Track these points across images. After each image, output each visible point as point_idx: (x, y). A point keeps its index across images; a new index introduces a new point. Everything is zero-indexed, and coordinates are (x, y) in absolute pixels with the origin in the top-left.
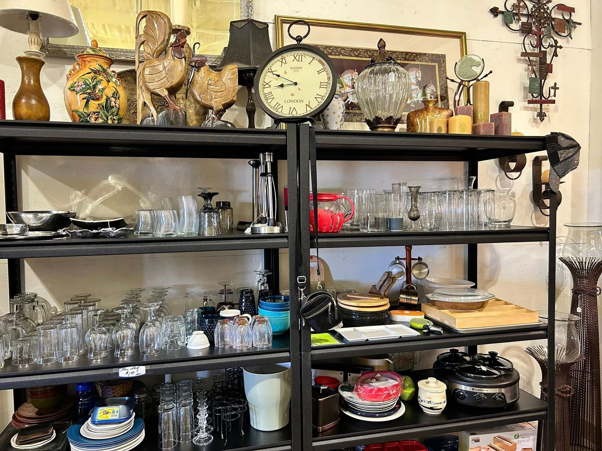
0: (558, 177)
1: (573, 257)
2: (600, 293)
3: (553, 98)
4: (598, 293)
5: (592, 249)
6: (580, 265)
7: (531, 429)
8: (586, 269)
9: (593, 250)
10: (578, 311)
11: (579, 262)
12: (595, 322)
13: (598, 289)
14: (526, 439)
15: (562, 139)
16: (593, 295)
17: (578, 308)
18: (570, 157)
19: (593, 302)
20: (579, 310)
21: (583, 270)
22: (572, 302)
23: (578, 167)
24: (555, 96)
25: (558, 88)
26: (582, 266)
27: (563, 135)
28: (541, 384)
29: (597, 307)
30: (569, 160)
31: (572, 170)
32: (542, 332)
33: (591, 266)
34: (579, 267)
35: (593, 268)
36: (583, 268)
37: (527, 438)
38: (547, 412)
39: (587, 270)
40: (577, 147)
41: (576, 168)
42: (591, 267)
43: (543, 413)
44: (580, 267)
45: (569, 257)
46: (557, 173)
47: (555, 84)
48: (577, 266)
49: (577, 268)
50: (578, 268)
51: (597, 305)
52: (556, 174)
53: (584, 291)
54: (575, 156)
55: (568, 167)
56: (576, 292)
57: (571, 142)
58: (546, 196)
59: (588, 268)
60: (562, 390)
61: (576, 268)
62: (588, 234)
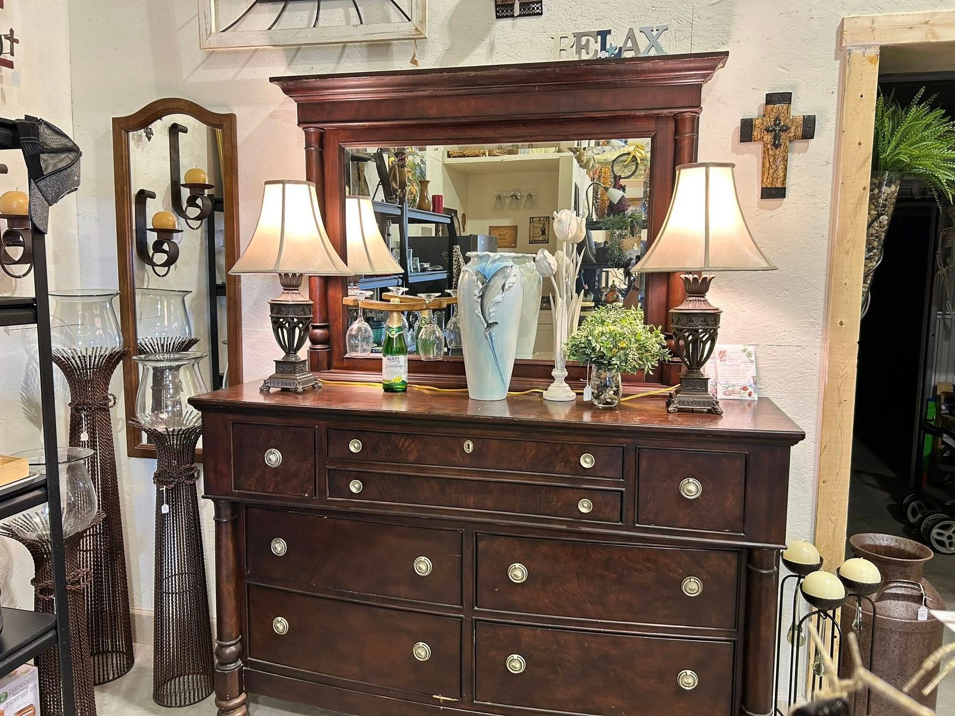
0: (46, 203)
1: (66, 349)
2: (115, 403)
3: (9, 58)
4: (111, 404)
5: (98, 333)
6: (81, 362)
7: (27, 671)
8: (92, 367)
9: (100, 334)
10: (82, 440)
11: (79, 357)
12: (110, 450)
13: (110, 397)
14: (21, 693)
15: (47, 131)
16: (104, 409)
17: (82, 435)
18: (65, 168)
19: (106, 420)
20: (84, 437)
21: (86, 369)
22: (71, 425)
23: (79, 188)
24: (12, 54)
25: (17, 41)
26: (85, 362)
27: (48, 125)
28: (33, 582)
29: (111, 427)
30: (65, 173)
31: (69, 193)
32: (37, 493)
33: (99, 361)
34: (80, 364)
35: (101, 364)
36: (86, 365)
37: (22, 690)
38: (56, 630)
39: (94, 368)
40: (74, 150)
41: (76, 189)
42: (98, 363)
43: (50, 635)
44: (82, 365)
45: (58, 350)
46: (43, 196)
47: (12, 31)
48: (77, 364)
49: (76, 366)
50: (78, 367)
51: (111, 424)
52: (41, 196)
53: (90, 404)
54: (73, 168)
55: (63, 186)
56: (76, 409)
57: (64, 141)
58: (10, 240)
59: (94, 365)
60: (72, 580)
61: (75, 368)
62: (87, 308)
